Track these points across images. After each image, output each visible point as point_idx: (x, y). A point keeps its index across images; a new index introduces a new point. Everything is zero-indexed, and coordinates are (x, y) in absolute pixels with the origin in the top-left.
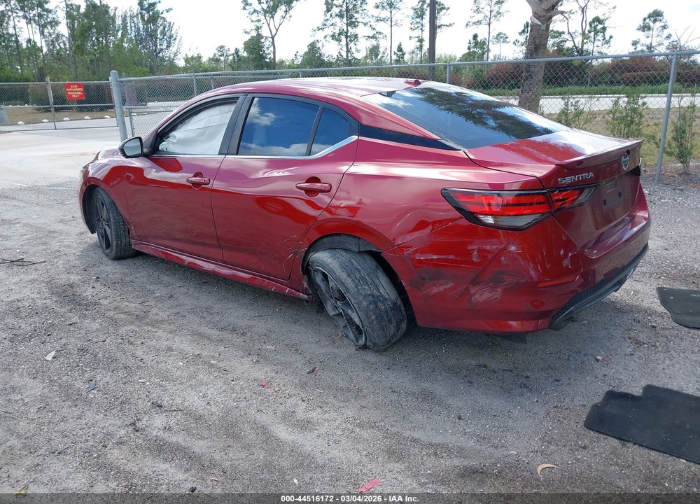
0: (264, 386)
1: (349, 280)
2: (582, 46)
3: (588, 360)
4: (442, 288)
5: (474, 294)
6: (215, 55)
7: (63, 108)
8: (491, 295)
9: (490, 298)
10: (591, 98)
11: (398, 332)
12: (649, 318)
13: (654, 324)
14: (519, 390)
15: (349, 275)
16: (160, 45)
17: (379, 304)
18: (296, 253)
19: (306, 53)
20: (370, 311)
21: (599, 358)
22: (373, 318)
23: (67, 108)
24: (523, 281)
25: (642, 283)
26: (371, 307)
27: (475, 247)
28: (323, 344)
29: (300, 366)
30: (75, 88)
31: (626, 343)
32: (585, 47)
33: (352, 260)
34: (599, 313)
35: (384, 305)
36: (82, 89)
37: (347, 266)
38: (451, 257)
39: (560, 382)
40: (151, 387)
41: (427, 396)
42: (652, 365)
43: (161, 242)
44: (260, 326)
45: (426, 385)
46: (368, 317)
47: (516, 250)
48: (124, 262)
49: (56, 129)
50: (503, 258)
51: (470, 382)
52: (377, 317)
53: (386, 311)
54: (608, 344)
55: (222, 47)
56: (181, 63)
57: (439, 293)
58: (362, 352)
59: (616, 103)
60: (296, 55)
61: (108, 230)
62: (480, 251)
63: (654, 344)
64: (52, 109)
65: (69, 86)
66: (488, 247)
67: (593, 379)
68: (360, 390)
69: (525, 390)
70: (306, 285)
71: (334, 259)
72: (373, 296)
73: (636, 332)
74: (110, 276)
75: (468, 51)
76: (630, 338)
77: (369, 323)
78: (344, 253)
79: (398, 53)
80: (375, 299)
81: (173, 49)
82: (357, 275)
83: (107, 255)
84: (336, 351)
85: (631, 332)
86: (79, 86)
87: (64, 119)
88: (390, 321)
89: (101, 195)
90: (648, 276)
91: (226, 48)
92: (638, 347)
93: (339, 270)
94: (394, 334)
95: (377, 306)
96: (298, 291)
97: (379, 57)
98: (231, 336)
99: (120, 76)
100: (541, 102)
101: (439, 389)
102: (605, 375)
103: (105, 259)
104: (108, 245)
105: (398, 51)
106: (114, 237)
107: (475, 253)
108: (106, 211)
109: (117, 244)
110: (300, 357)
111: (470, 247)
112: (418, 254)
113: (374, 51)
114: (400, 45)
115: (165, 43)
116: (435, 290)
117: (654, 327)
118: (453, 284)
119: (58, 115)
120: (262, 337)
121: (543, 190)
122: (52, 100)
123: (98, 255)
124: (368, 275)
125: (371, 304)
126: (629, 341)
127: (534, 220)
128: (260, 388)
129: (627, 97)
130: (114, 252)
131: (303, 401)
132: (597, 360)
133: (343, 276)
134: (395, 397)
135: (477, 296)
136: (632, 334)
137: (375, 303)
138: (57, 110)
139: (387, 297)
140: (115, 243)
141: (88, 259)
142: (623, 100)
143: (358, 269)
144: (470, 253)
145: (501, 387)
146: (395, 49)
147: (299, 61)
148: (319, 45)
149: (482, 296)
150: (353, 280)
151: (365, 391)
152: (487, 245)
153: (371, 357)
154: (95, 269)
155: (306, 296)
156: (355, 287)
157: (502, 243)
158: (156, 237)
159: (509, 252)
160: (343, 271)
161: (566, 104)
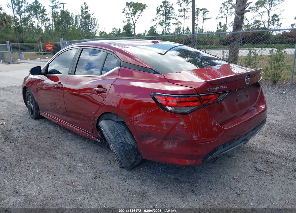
0: (68, 185)
1: (112, 135)
2: (268, 27)
3: (230, 178)
4: (151, 141)
5: (165, 145)
6: (112, 31)
7: (47, 53)
8: (172, 146)
9: (172, 147)
10: (261, 49)
11: (137, 160)
12: (267, 157)
13: (268, 160)
14: (189, 193)
15: (112, 133)
16: (90, 28)
17: (126, 147)
18: (94, 121)
19: (149, 31)
20: (121, 150)
21: (235, 177)
22: (122, 154)
23: (49, 53)
24: (187, 140)
25: (269, 138)
26: (122, 148)
27: (164, 122)
28: (105, 164)
29: (90, 175)
30: (49, 45)
31: (252, 170)
32: (270, 27)
33: (115, 125)
34: (243, 153)
35: (128, 147)
36: (52, 46)
37: (112, 128)
38: (154, 126)
39: (212, 190)
40: (18, 182)
41: (143, 194)
42: (261, 183)
43: (49, 112)
44: (81, 153)
45: (145, 188)
46: (120, 153)
47: (183, 124)
48: (38, 120)
49: (41, 62)
50: (177, 128)
51: (167, 188)
52: (124, 153)
53: (129, 151)
54: (242, 170)
55: (115, 28)
56: (98, 35)
57: (150, 143)
58: (122, 169)
59: (272, 52)
60: (145, 31)
61: (32, 106)
62: (167, 124)
63: (265, 171)
64: (42, 54)
65: (47, 44)
66: (170, 122)
67: (229, 189)
68: (112, 190)
69: (193, 194)
70: (99, 136)
71: (107, 124)
72: (123, 143)
73: (258, 164)
74: (29, 127)
75: (217, 29)
76: (254, 167)
77: (121, 156)
78: (112, 122)
79: (187, 30)
80: (123, 145)
81: (95, 29)
82: (116, 133)
83: (32, 117)
84: (110, 168)
85: (256, 164)
86: (51, 44)
87: (46, 58)
88: (131, 155)
89: (29, 91)
90: (273, 134)
91: (116, 29)
92: (257, 172)
93: (108, 130)
94: (135, 162)
95: (124, 148)
96: (97, 138)
97: (181, 32)
98: (66, 158)
99: (64, 40)
100: (239, 51)
101: (150, 191)
102: (236, 188)
103: (31, 118)
104: (32, 113)
105: (187, 29)
106: (34, 110)
107: (165, 125)
108: (31, 98)
109: (36, 113)
110: (91, 171)
111: (162, 122)
112: (140, 124)
113: (178, 30)
114: (188, 27)
115: (92, 27)
116: (148, 142)
117: (268, 162)
118: (156, 139)
119: (44, 56)
120: (79, 159)
121: (197, 94)
122: (42, 50)
123: (29, 117)
124: (121, 133)
125: (121, 147)
126: (253, 169)
127: (193, 109)
128: (67, 185)
129: (277, 49)
130: (34, 116)
131: (83, 194)
132: (234, 179)
133: (109, 133)
134: (127, 194)
135: (167, 146)
136: (256, 165)
137: (123, 146)
138: (44, 54)
139: (130, 144)
140: (35, 112)
141: (24, 118)
142: (275, 51)
143: (116, 130)
144: (162, 125)
145: (181, 191)
146: (185, 29)
147: (147, 34)
148: (155, 27)
149: (169, 146)
150: (113, 135)
151: (115, 190)
152: (169, 121)
153: (125, 172)
154: (25, 123)
155: (99, 141)
156: (114, 138)
157: (176, 121)
158: (47, 110)
159: (180, 125)
160: (109, 131)
161: (250, 52)
